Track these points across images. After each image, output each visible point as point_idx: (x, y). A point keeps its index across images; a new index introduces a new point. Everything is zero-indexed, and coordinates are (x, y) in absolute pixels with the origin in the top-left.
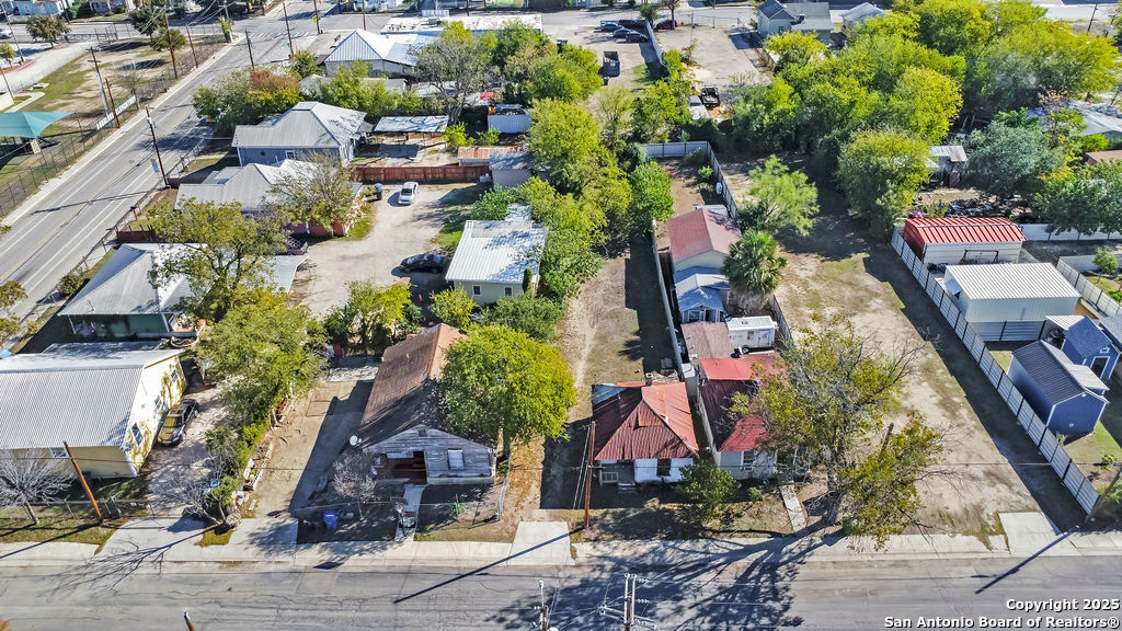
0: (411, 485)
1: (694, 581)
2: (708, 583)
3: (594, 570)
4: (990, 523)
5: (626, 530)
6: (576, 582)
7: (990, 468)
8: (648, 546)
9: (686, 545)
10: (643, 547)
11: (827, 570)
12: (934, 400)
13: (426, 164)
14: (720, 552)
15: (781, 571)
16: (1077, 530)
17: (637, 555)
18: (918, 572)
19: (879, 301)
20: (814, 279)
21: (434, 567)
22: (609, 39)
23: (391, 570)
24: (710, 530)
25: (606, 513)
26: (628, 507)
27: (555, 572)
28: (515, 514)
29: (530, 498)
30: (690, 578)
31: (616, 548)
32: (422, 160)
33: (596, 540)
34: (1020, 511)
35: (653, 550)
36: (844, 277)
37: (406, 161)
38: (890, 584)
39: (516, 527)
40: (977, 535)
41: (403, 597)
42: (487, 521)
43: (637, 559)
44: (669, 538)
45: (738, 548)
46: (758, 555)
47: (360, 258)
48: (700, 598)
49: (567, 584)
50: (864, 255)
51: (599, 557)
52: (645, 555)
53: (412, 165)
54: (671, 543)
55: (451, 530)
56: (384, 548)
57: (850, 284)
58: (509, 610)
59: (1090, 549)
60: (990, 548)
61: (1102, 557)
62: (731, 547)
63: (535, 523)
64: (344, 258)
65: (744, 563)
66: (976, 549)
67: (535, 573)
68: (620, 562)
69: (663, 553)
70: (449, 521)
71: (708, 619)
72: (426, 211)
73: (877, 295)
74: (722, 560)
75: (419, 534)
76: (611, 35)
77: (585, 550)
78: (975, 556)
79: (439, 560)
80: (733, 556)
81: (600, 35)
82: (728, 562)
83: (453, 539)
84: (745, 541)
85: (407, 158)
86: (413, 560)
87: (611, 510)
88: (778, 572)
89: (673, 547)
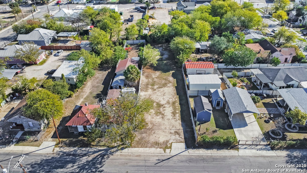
0: (21, 131)
1: (81, 159)
2: (84, 159)
3: (57, 155)
4: (169, 145)
5: (70, 145)
6: (50, 158)
7: (177, 131)
8: (74, 149)
9: (84, 149)
10: (72, 149)
11: (118, 157)
12: (171, 111)
13: (68, 45)
14: (92, 151)
15: (105, 157)
16: (192, 148)
17: (70, 151)
18: (142, 158)
19: (171, 84)
20: (156, 78)
21: (16, 153)
22: (136, 11)
23: (4, 153)
24: (92, 145)
25: (67, 140)
26: (74, 138)
27: (46, 155)
28: (43, 139)
29: (50, 135)
30: (80, 158)
31: (65, 149)
32: (69, 44)
33: (61, 147)
34: (179, 142)
35: (74, 150)
36: (165, 78)
37: (64, 44)
38: (133, 161)
39: (42, 143)
40: (163, 148)
41: (3, 160)
42: (35, 141)
43: (69, 152)
44: (80, 147)
45: (97, 150)
46: (101, 152)
47: (38, 70)
48: (80, 163)
49: (48, 158)
50: (174, 71)
51: (59, 151)
52: (72, 151)
53: (65, 45)
54: (80, 148)
55: (25, 143)
56: (5, 147)
57: (165, 79)
58: (29, 165)
59: (192, 153)
60: (165, 152)
61: (194, 156)
62: (95, 150)
63: (48, 142)
64: (34, 70)
65: (97, 154)
66: (161, 152)
67: (41, 155)
68: (64, 153)
69: (77, 151)
70: (26, 141)
71: (79, 169)
72: (63, 58)
73: (171, 82)
74: (91, 153)
75: (16, 144)
76: (136, 10)
77: (57, 149)
78: (160, 154)
79: (18, 151)
80: (95, 152)
81: (134, 10)
82: (93, 154)
83: (24, 146)
84: (100, 148)
85: (65, 43)
86: (11, 151)
87: (69, 139)
88: (104, 157)
89: (80, 149)
